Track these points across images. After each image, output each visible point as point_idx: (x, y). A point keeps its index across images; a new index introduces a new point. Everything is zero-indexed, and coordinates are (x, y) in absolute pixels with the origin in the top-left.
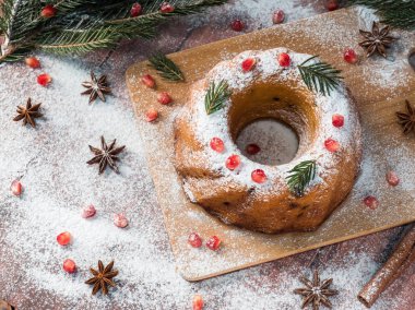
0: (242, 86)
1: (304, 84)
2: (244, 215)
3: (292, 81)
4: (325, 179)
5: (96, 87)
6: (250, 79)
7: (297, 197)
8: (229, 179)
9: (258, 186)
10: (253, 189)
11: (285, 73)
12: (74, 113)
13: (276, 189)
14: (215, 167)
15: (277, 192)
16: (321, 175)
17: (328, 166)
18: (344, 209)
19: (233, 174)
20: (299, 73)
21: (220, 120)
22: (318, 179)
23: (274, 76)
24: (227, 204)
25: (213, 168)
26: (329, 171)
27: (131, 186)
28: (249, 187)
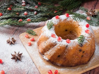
0: (57, 23)
1: (74, 21)
2: (65, 58)
3: (71, 21)
4: (88, 41)
5: (11, 40)
6: (59, 21)
7: (81, 47)
8: (59, 44)
9: (69, 44)
10: (67, 46)
11: (68, 19)
12: (5, 49)
13: (74, 44)
14: (54, 41)
15: (75, 45)
16: (86, 40)
17: (88, 37)
18: (94, 58)
19: (60, 42)
20: (72, 18)
21: (52, 31)
22: (86, 41)
23: (65, 20)
24: (59, 56)
25: (53, 42)
26: (89, 38)
27: (26, 64)
28: (66, 45)
